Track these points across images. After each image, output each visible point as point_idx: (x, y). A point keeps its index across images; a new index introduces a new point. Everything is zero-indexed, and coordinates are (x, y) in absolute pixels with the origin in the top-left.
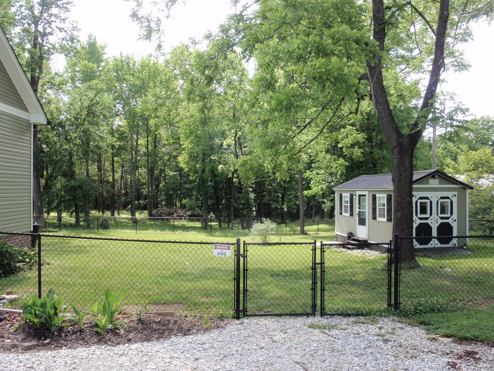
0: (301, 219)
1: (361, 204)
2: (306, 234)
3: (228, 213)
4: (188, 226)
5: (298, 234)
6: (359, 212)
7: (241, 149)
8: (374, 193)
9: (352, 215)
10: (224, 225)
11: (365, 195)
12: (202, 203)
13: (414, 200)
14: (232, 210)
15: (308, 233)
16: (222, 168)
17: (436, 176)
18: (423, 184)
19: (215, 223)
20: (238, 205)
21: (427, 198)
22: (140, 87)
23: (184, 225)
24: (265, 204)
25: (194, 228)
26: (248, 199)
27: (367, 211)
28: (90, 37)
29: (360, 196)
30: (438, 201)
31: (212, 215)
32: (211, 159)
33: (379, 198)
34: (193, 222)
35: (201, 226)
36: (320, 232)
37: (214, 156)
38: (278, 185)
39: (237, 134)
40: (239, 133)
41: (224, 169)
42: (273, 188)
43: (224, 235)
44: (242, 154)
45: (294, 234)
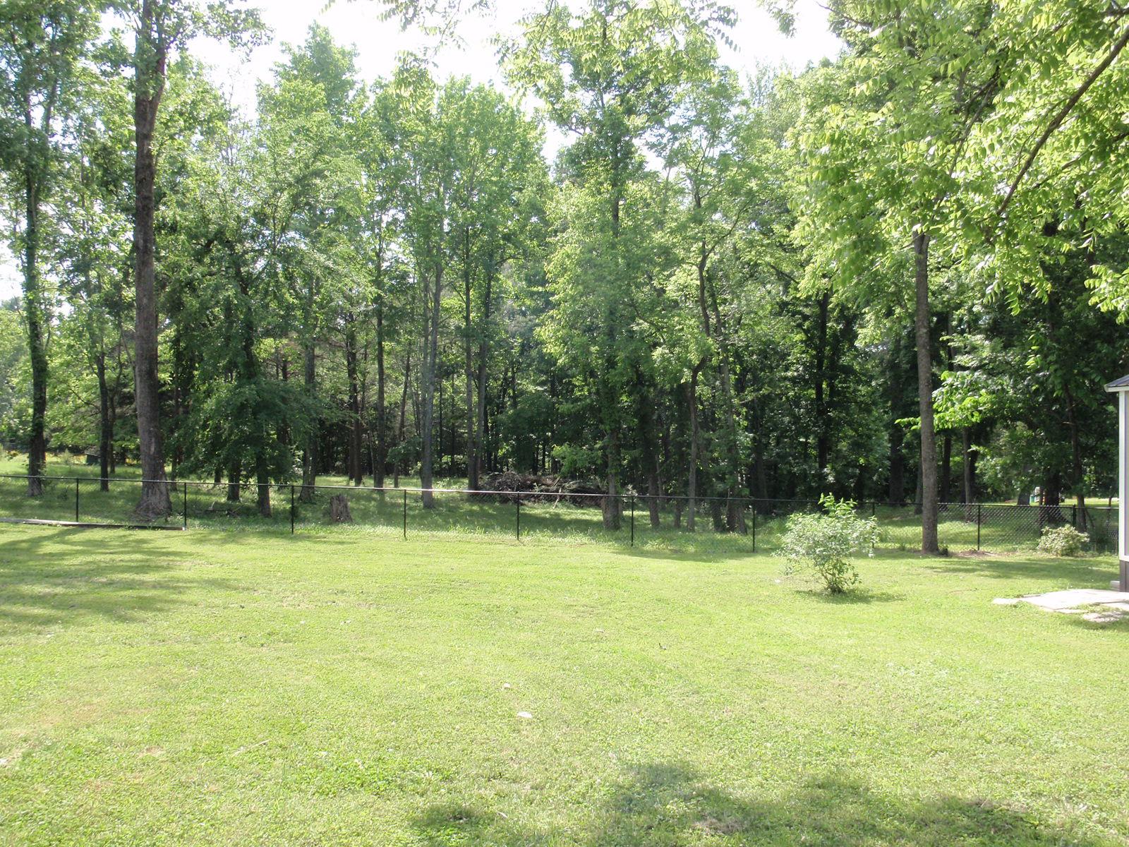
0: (926, 502)
2: (945, 553)
3: (675, 486)
4: (568, 518)
5: (913, 553)
7: (715, 305)
10: (667, 519)
12: (604, 455)
14: (691, 477)
15: (952, 548)
16: (662, 355)
19: (643, 513)
20: (705, 463)
22: (443, 149)
23: (557, 515)
25: (583, 526)
26: (734, 446)
28: (314, 29)
31: (631, 491)
32: (631, 332)
34: (582, 508)
35: (601, 518)
36: (982, 549)
37: (641, 321)
38: (808, 412)
39: (705, 258)
40: (712, 255)
41: (669, 360)
42: (796, 419)
43: (676, 552)
44: (719, 321)
45: (903, 552)
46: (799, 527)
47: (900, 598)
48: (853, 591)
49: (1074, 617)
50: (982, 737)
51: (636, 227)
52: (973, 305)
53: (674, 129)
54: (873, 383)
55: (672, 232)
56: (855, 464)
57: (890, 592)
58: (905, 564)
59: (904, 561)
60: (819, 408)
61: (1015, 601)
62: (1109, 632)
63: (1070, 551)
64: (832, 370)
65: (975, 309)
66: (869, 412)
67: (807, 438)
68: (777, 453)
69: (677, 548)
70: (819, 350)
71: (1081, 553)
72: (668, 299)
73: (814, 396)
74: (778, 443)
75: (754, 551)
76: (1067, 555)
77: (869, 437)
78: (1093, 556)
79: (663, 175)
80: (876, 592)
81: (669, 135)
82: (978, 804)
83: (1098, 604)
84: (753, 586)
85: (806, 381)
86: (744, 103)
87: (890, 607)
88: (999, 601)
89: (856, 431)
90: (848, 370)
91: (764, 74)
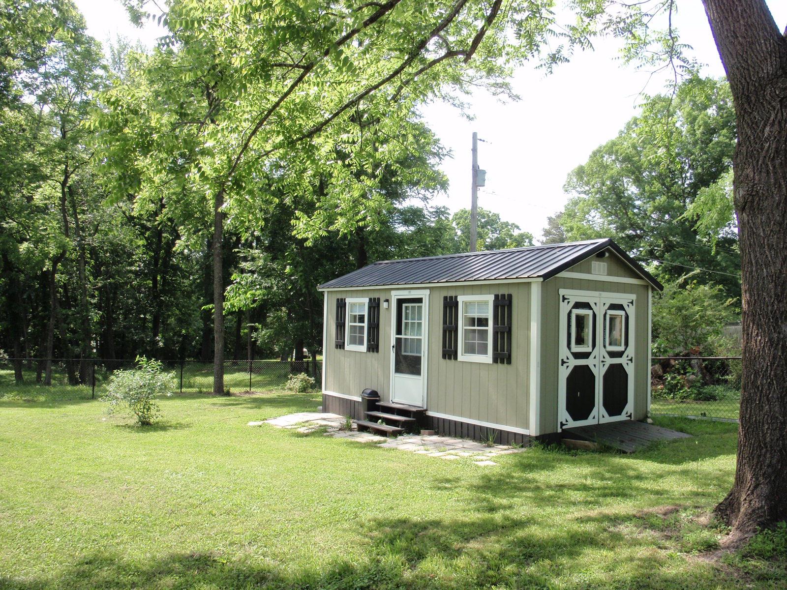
0: (216, 360)
1: (404, 321)
2: (228, 394)
3: (38, 350)
5: (207, 395)
6: (398, 341)
7: (75, 214)
8: (451, 293)
9: (374, 347)
10: (27, 375)
11: (419, 300)
13: (564, 308)
14: (49, 344)
15: (232, 390)
16: (28, 248)
17: (607, 254)
18: (581, 272)
19: (9, 372)
20: (63, 333)
21: (586, 306)
24: (117, 334)
26: (86, 320)
27: (424, 337)
29: (400, 302)
30: (606, 313)
32: (2, 228)
33: (466, 304)
36: (253, 390)
37: (10, 221)
38: (147, 297)
39: (67, 177)
40: (73, 175)
41: (32, 252)
42: (137, 302)
43: (29, 401)
44: (78, 226)
45: (201, 394)
46: (119, 379)
47: (188, 426)
48: (157, 423)
49: (293, 431)
50: (210, 513)
51: (9, 146)
52: (255, 230)
53: (46, 76)
54: (191, 278)
55: (40, 154)
56: (178, 334)
57: (183, 422)
58: (200, 402)
59: (199, 400)
60: (154, 294)
61: (260, 423)
62: (309, 439)
63: (304, 389)
64: (164, 267)
65: (256, 233)
66: (190, 297)
67: (145, 315)
68: (124, 326)
69: (30, 398)
70: (157, 252)
71: (310, 390)
72: (35, 205)
73: (151, 285)
74: (125, 318)
75: (93, 397)
76: (302, 392)
77: (190, 315)
78: (317, 392)
79: (37, 109)
80: (174, 423)
81: (40, 79)
82: (192, 556)
83: (307, 422)
84: (84, 424)
85: (146, 275)
86: (104, 68)
87: (179, 433)
88: (251, 424)
89: (180, 310)
90: (176, 268)
91: (124, 49)
